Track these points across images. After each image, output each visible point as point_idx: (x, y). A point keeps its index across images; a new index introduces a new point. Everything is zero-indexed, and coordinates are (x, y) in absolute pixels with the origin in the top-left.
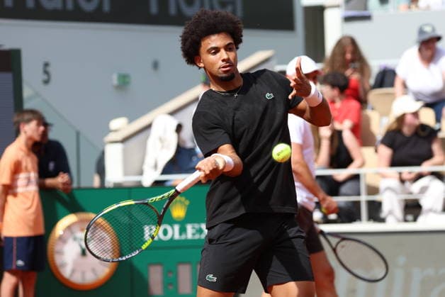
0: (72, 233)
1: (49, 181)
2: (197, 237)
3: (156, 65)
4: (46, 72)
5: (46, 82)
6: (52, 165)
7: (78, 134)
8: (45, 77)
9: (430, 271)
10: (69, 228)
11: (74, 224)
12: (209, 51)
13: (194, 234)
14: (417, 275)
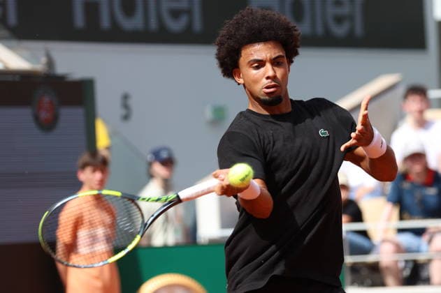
12: (251, 64)
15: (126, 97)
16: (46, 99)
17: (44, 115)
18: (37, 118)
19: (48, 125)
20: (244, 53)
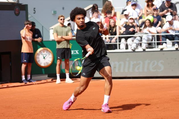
0: (41, 53)
1: (36, 39)
2: (74, 54)
3: (63, 8)
4: (34, 10)
5: (34, 13)
6: (36, 35)
7: (43, 27)
8: (34, 12)
9: (135, 62)
10: (40, 51)
11: (42, 50)
12: (77, 19)
13: (73, 53)
14: (132, 63)
15: (34, 8)
16: (17, 9)
17: (17, 12)
18: (15, 13)
19: (17, 15)
20: (76, 17)
